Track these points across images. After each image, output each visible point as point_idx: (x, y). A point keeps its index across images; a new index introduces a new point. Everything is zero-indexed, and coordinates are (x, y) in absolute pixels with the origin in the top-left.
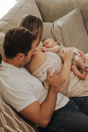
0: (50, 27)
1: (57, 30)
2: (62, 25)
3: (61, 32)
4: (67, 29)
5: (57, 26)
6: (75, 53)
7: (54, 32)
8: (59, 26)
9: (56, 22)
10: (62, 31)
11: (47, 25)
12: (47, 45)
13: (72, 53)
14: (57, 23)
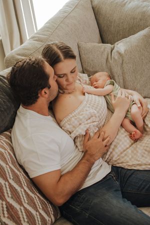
0: (106, 52)
1: (116, 58)
2: (125, 51)
3: (122, 63)
4: (131, 58)
5: (118, 52)
6: (133, 101)
7: (111, 62)
8: (120, 52)
9: (117, 44)
10: (123, 60)
11: (102, 49)
12: (95, 83)
13: (129, 101)
14: (118, 46)
